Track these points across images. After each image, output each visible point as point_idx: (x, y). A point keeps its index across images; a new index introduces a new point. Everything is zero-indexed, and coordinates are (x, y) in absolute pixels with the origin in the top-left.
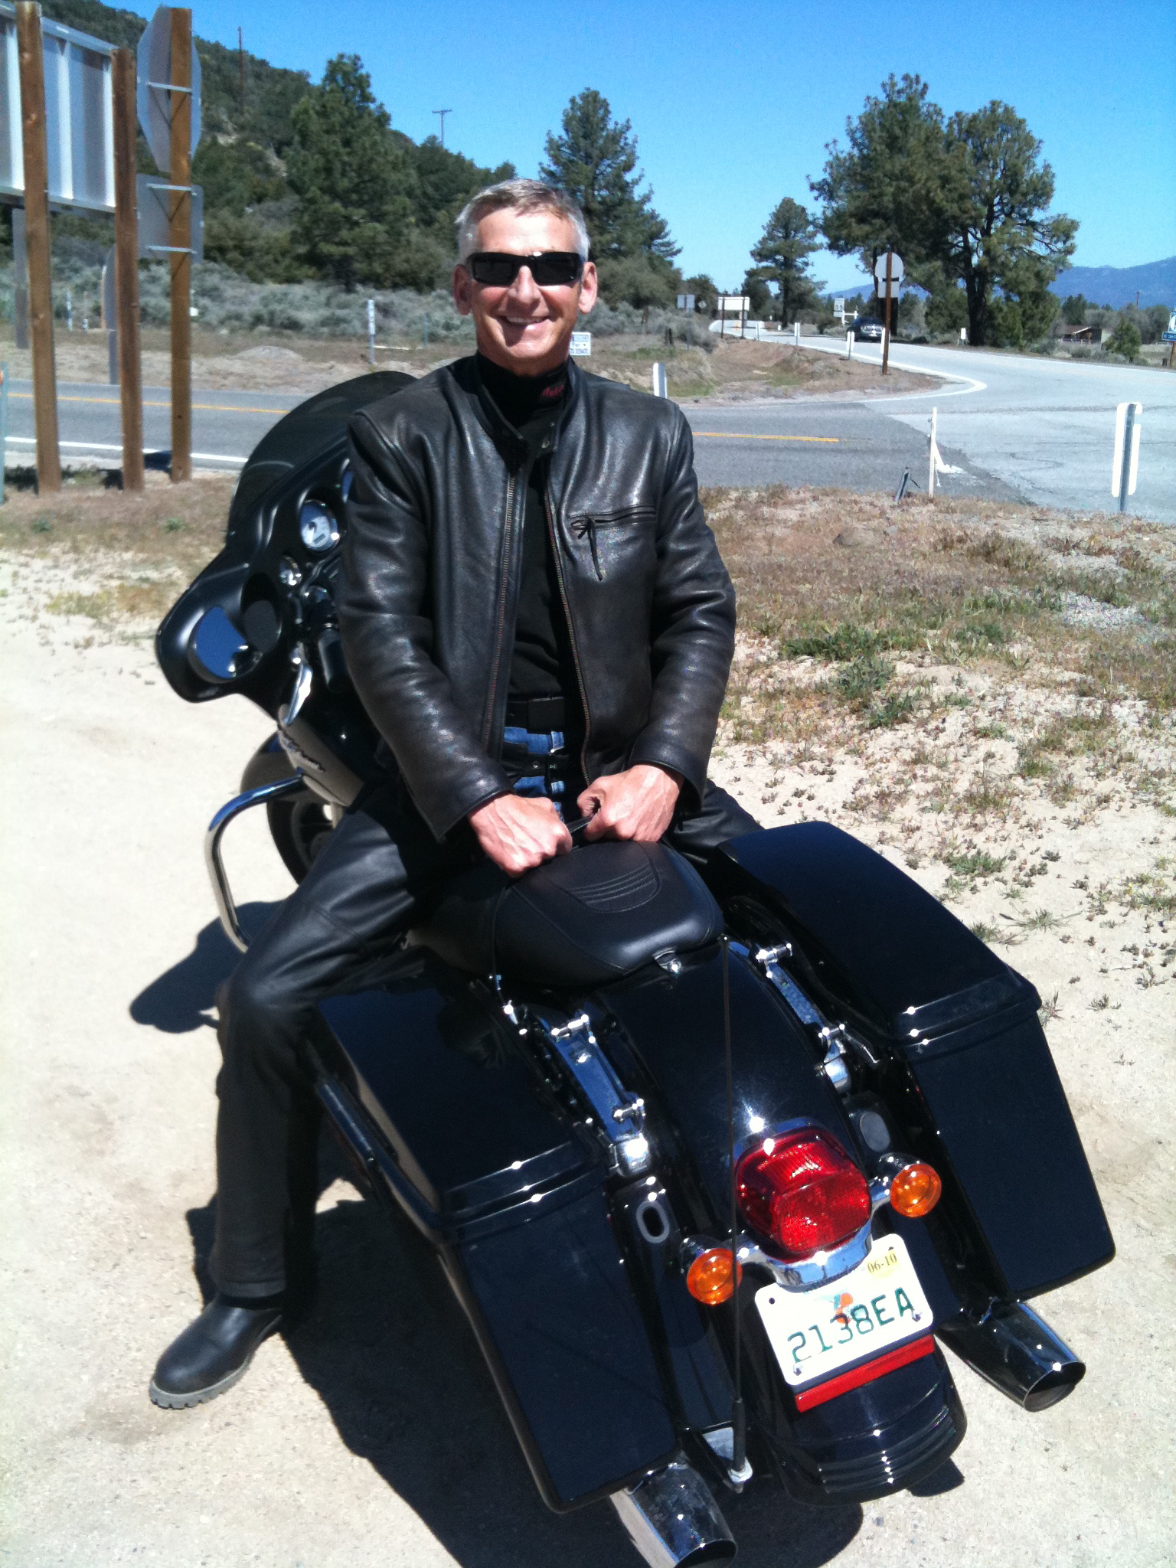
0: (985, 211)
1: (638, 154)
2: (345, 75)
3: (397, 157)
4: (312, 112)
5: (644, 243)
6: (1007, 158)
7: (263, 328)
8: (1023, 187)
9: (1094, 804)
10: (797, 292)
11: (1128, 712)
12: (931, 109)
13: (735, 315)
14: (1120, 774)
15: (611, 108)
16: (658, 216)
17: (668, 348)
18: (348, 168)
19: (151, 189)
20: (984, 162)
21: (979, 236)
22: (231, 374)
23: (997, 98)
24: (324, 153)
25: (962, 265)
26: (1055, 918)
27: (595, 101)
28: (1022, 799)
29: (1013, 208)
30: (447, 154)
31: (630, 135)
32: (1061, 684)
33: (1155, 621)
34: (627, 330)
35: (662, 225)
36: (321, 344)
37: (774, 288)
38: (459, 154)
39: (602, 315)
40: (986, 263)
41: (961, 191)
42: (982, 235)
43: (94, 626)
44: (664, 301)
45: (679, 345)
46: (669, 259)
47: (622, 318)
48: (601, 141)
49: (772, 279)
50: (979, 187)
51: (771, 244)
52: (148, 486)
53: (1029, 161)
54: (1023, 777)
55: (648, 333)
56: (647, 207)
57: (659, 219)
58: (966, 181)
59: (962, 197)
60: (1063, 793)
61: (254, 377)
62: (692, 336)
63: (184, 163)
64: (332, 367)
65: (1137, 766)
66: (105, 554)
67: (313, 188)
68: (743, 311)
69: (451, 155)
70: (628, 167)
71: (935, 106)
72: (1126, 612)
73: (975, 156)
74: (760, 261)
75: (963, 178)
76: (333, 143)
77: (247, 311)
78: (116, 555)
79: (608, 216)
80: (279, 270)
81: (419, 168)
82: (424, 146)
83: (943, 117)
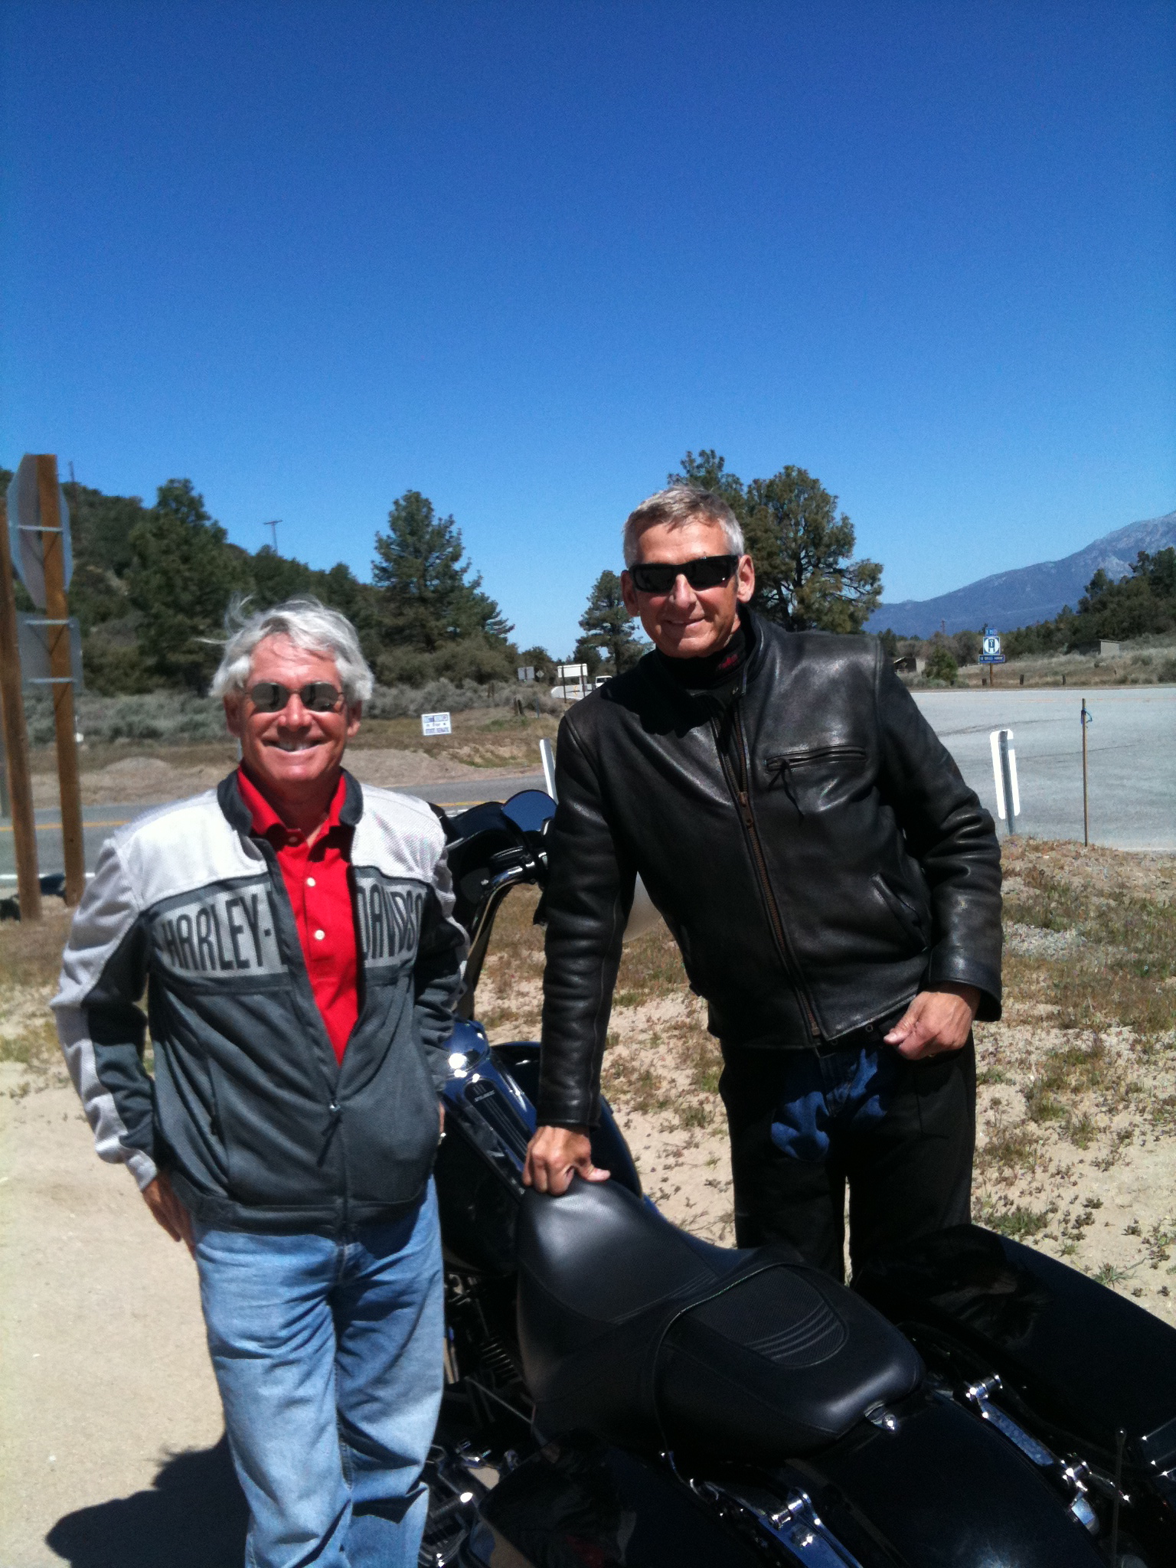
0: (794, 564)
1: (464, 545)
2: (177, 499)
3: (234, 568)
4: (149, 536)
5: (478, 624)
6: (807, 515)
7: (122, 740)
8: (826, 540)
9: (1117, 1141)
10: (627, 654)
11: (1117, 1040)
12: (730, 479)
13: (574, 681)
14: (1132, 1107)
15: (433, 506)
16: (488, 598)
17: (520, 718)
18: (189, 583)
19: (31, 627)
20: (786, 522)
21: (791, 587)
22: (101, 788)
23: (790, 464)
24: (165, 573)
25: (780, 615)
26: (1119, 1270)
27: (417, 501)
28: (1043, 1145)
29: (819, 559)
30: (281, 561)
31: (454, 529)
32: (1041, 1019)
33: (1099, 941)
34: (476, 705)
35: (493, 605)
36: (184, 749)
37: (604, 652)
38: (294, 559)
39: (450, 693)
40: (803, 611)
41: (769, 549)
42: (795, 586)
43: (25, 1071)
44: (505, 675)
45: (531, 715)
46: (502, 636)
47: (469, 694)
48: (428, 537)
49: (602, 645)
50: (785, 544)
51: (597, 613)
52: (45, 913)
53: (827, 515)
54: (1036, 1122)
55: (497, 705)
56: (477, 591)
57: (489, 601)
58: (773, 540)
59: (770, 555)
60: (1081, 1134)
61: (124, 789)
62: (539, 705)
63: (60, 598)
64: (200, 772)
65: (1145, 1095)
66: (22, 992)
67: (156, 605)
68: (582, 676)
69: (285, 561)
70: (456, 557)
71: (734, 476)
72: (1068, 935)
73: (776, 516)
74: (589, 630)
75: (769, 538)
76: (172, 562)
77: (105, 725)
78: (33, 991)
79: (442, 603)
80: (130, 682)
81: (256, 576)
82: (259, 555)
83: (741, 485)
